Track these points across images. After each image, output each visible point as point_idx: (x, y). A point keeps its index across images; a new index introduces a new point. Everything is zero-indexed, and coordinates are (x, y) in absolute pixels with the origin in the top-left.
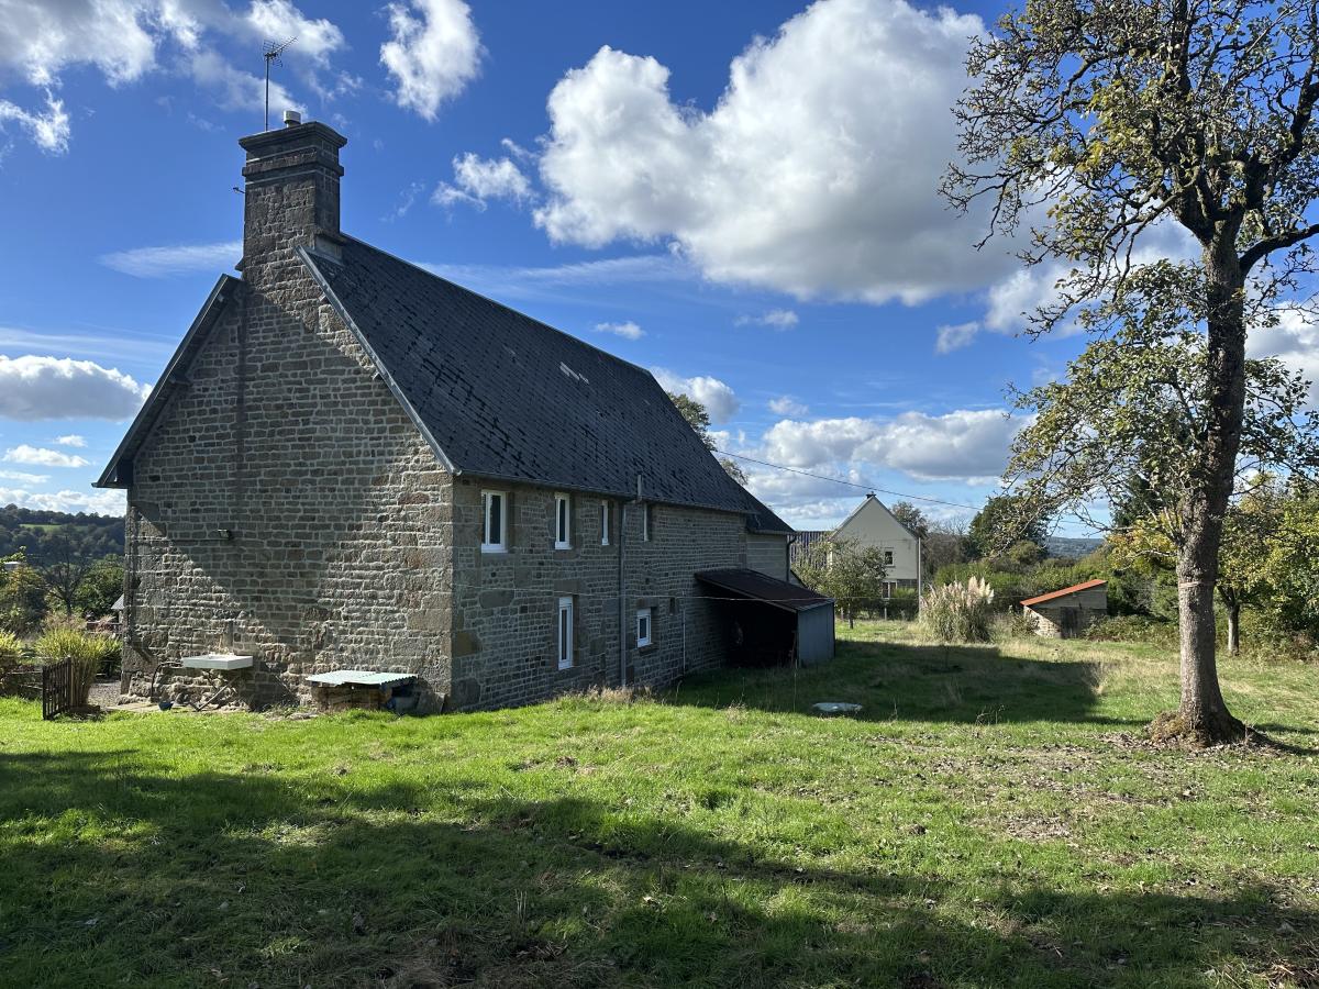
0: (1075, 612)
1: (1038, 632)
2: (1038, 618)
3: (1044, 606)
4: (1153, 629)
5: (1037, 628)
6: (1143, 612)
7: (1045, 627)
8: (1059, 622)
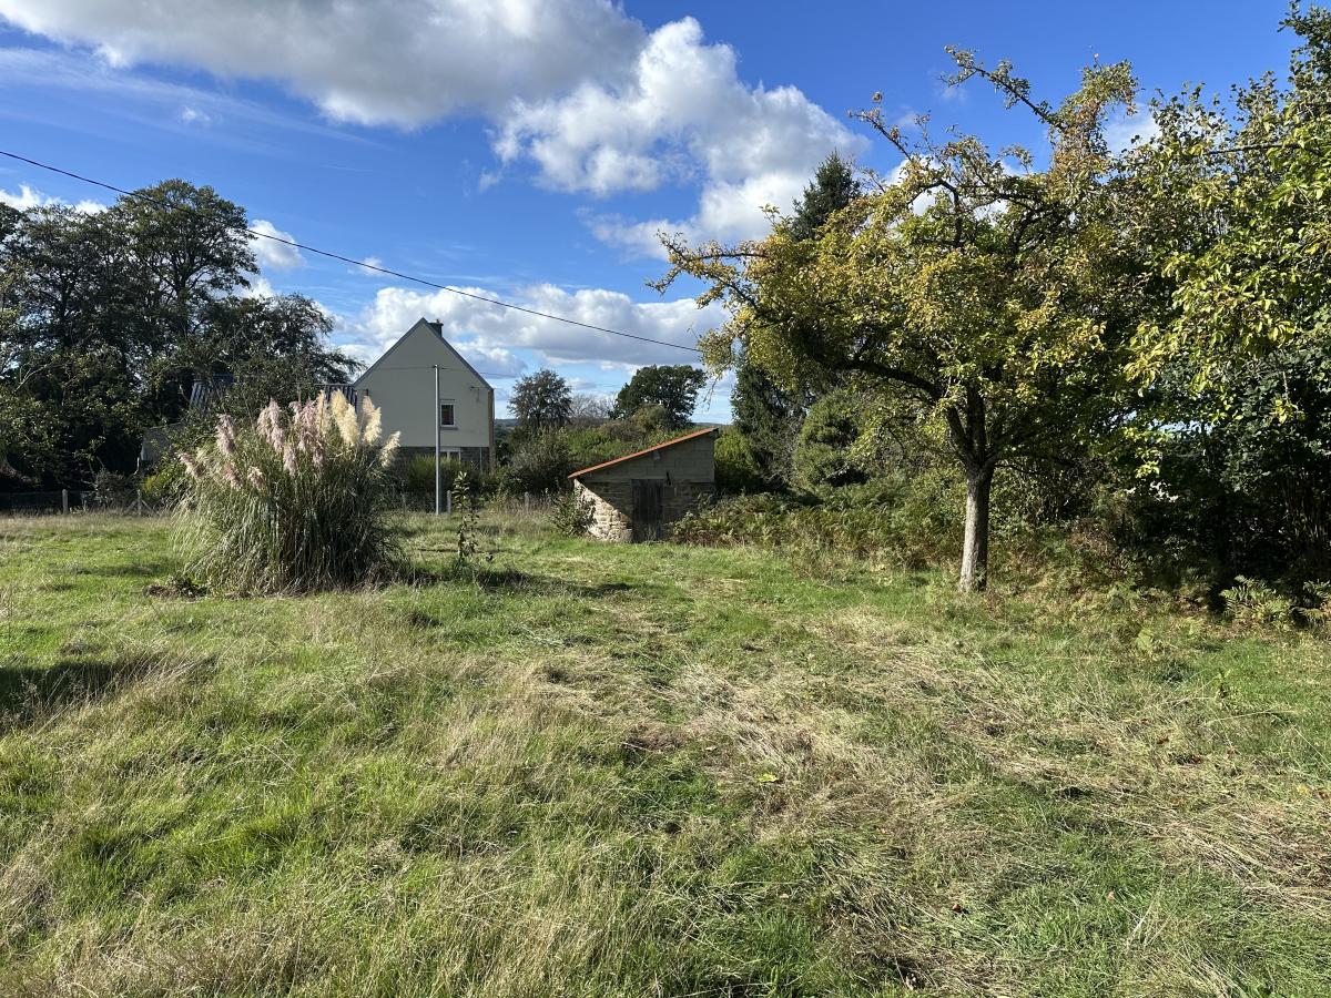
0: (659, 489)
1: (594, 530)
2: (593, 502)
3: (602, 478)
4: (793, 521)
5: (591, 521)
6: (779, 488)
7: (605, 518)
8: (629, 508)
